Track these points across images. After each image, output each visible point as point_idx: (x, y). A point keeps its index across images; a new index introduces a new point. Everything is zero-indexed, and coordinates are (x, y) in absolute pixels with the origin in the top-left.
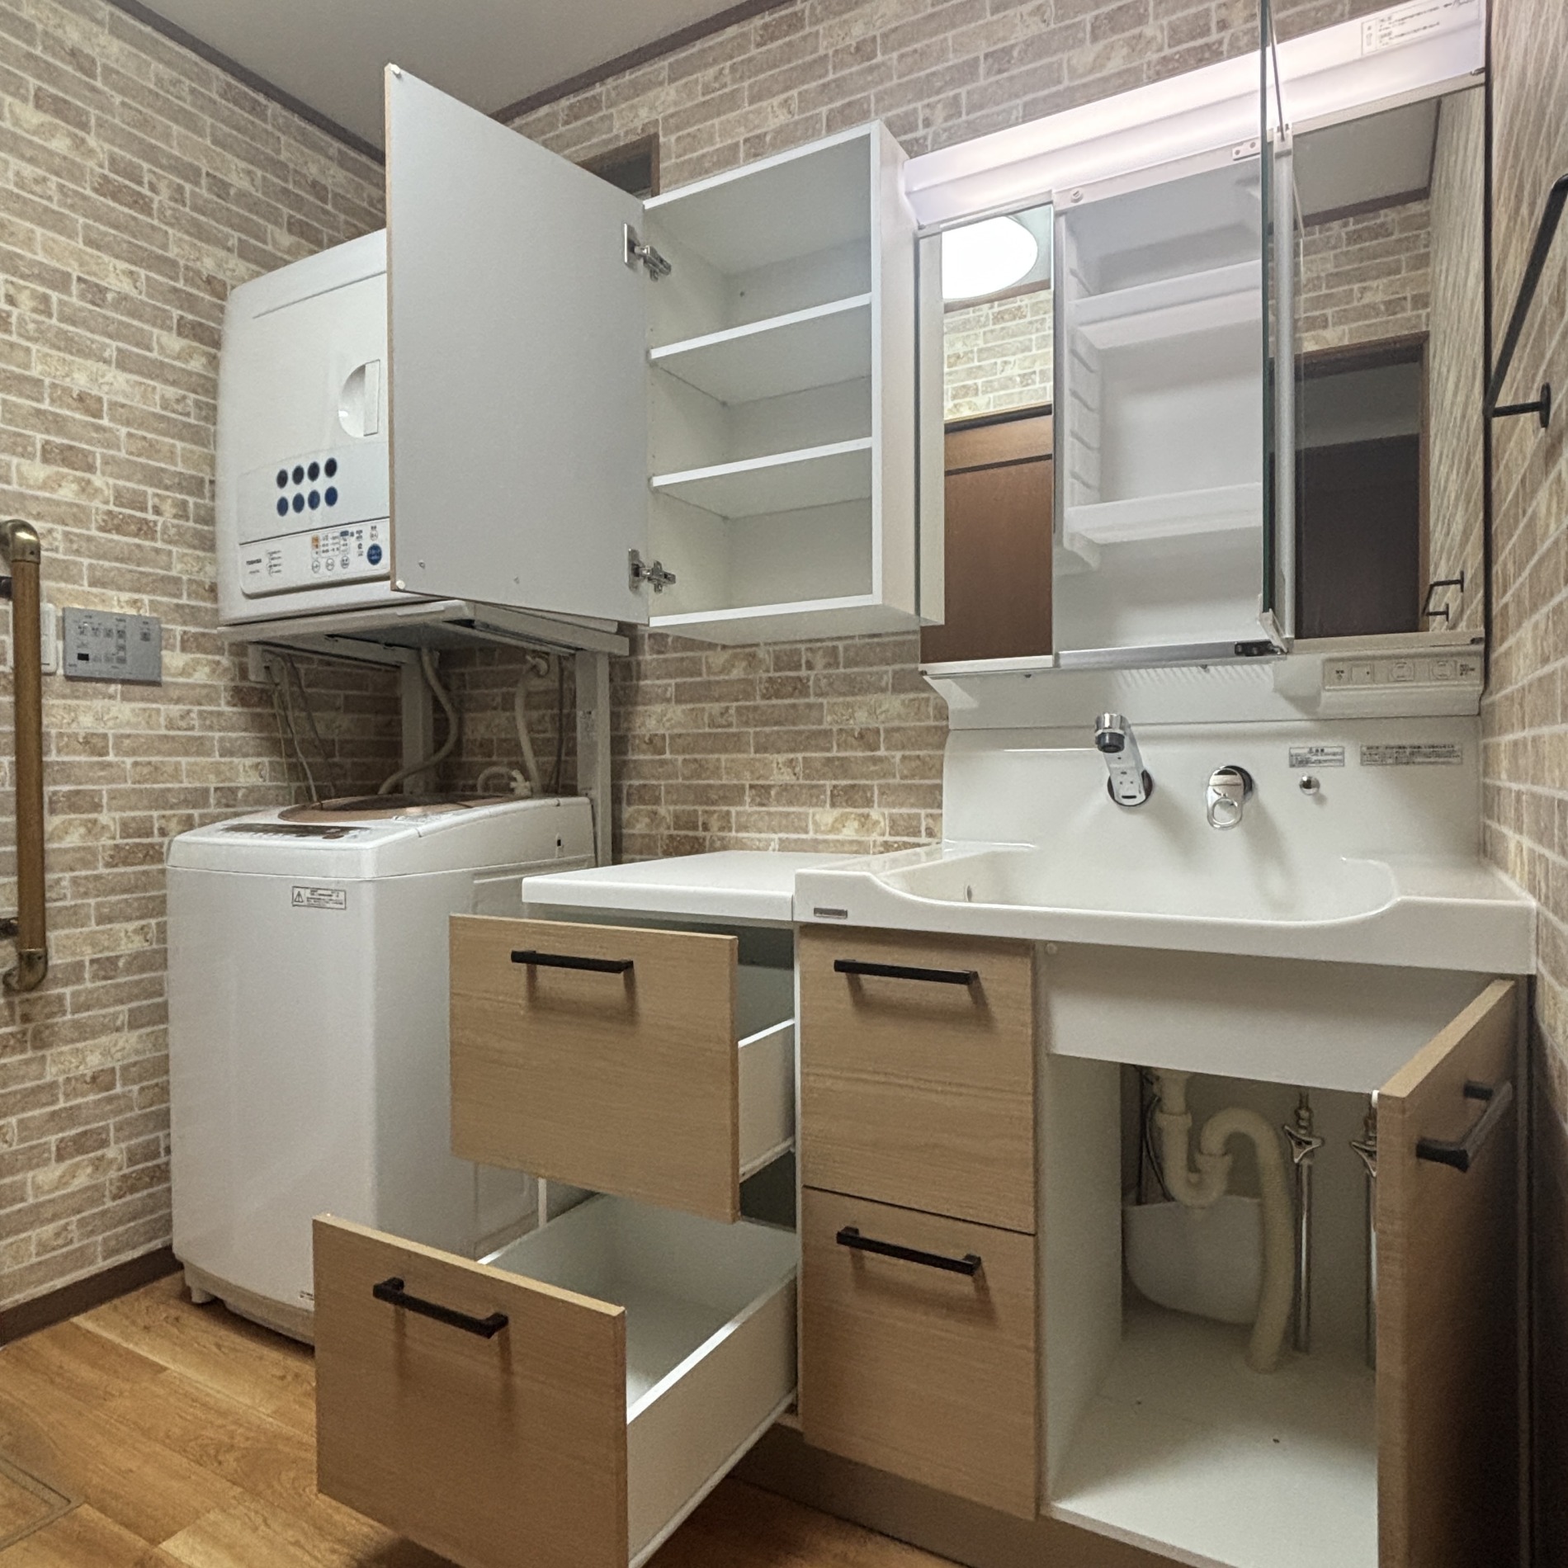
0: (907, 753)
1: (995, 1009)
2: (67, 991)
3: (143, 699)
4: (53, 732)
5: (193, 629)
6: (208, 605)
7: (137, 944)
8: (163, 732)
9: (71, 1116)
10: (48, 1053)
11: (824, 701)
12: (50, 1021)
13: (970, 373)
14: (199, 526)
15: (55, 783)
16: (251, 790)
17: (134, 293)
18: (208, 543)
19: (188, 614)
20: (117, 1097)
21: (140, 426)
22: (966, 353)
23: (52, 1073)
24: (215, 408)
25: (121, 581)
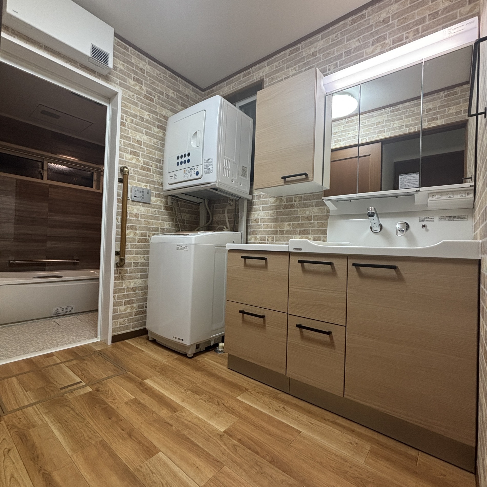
0: (319, 221)
1: (338, 271)
2: (128, 268)
3: (147, 207)
4: (129, 212)
5: (158, 193)
6: (161, 187)
7: (142, 260)
8: (150, 214)
9: (128, 296)
10: (124, 281)
11: (298, 209)
12: (125, 275)
13: (339, 136)
14: (160, 170)
15: (128, 223)
16: (167, 229)
17: (149, 119)
18: (161, 174)
19: (157, 189)
20: (136, 293)
21: (149, 148)
22: (339, 132)
23: (124, 286)
24: (164, 144)
25: (144, 181)
